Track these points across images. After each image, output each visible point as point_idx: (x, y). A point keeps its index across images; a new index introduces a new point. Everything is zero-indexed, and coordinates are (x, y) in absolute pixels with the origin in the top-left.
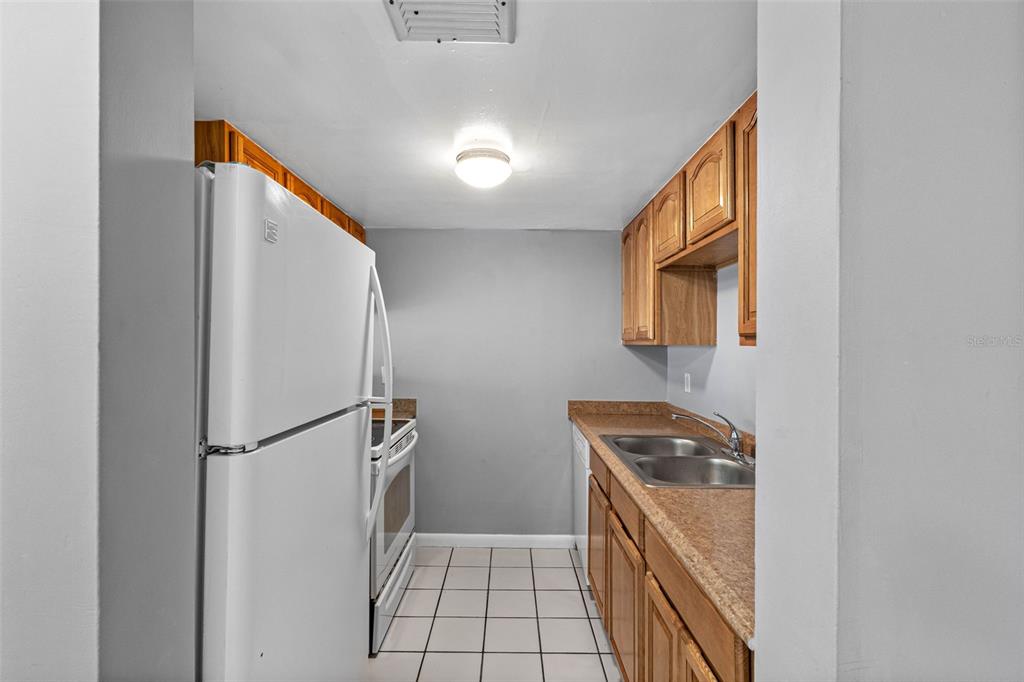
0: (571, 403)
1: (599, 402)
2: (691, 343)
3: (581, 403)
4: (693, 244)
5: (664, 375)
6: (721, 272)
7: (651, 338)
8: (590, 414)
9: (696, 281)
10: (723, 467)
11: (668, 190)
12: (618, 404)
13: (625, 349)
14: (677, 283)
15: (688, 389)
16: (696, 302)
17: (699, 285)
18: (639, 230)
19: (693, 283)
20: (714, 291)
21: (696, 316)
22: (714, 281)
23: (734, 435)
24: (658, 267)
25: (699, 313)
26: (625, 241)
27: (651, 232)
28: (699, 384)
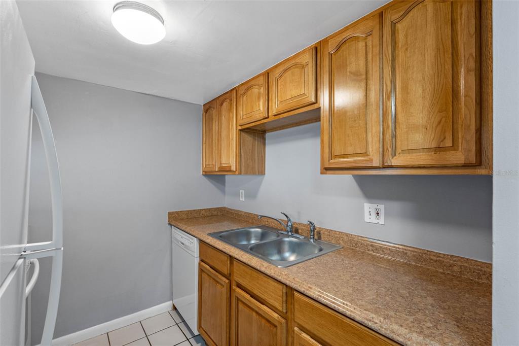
0: (169, 213)
1: (188, 211)
2: (254, 174)
3: (177, 213)
4: (275, 115)
5: (223, 192)
6: (268, 135)
7: (234, 170)
8: (183, 219)
9: (257, 138)
10: (290, 242)
11: (253, 82)
12: (199, 211)
13: (203, 177)
14: (248, 138)
15: (242, 199)
16: (256, 150)
17: (258, 141)
18: (222, 104)
19: (255, 139)
20: (264, 144)
21: (256, 158)
22: (264, 139)
23: (289, 224)
24: (240, 128)
25: (258, 156)
26: (206, 111)
27: (235, 107)
28: (252, 195)
